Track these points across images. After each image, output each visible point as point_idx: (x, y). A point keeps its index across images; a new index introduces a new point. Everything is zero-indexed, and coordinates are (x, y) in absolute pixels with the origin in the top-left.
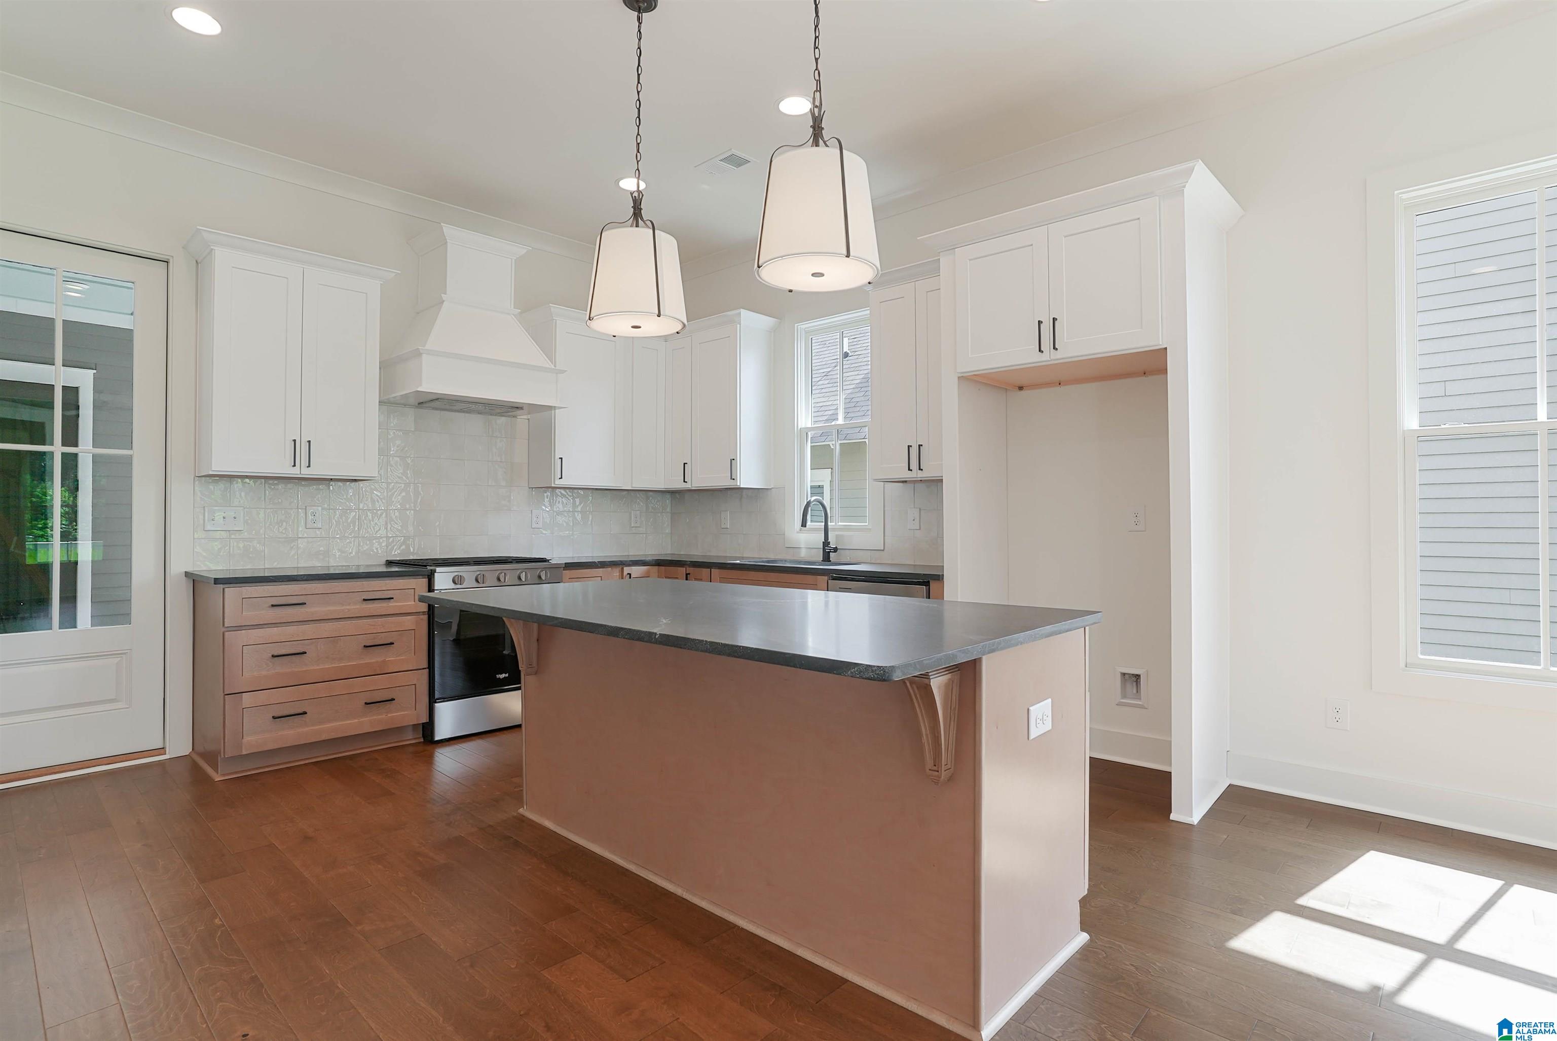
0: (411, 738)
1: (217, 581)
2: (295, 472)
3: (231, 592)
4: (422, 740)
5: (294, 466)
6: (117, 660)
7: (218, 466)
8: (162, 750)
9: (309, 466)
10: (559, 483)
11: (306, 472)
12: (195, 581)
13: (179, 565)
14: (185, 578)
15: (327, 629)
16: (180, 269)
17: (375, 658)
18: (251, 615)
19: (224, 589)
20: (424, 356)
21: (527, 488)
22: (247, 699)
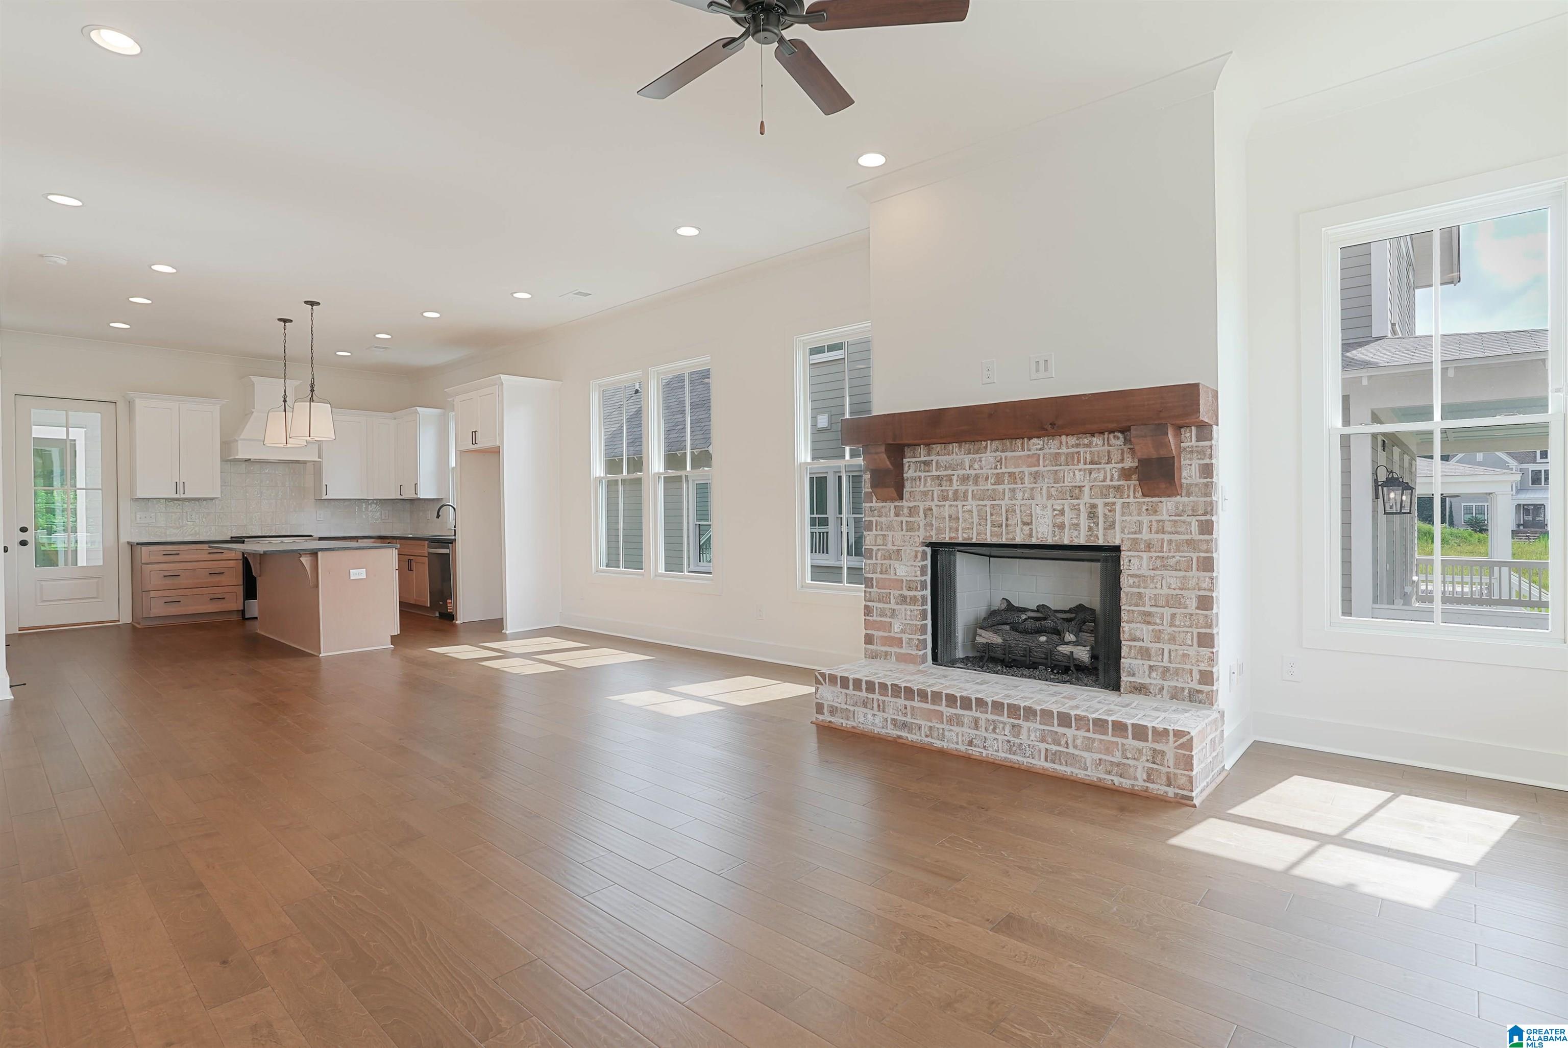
0: (235, 617)
1: (138, 544)
2: (177, 496)
3: (144, 548)
4: (241, 619)
5: (177, 493)
6: (96, 580)
7: (140, 494)
8: (119, 621)
9: (184, 493)
10: (325, 497)
11: (183, 496)
12: (132, 545)
13: (124, 539)
14: (127, 545)
15: (189, 566)
16: (121, 406)
17: (217, 578)
18: (153, 559)
19: (141, 548)
20: (239, 442)
21: (314, 500)
22: (152, 594)
